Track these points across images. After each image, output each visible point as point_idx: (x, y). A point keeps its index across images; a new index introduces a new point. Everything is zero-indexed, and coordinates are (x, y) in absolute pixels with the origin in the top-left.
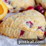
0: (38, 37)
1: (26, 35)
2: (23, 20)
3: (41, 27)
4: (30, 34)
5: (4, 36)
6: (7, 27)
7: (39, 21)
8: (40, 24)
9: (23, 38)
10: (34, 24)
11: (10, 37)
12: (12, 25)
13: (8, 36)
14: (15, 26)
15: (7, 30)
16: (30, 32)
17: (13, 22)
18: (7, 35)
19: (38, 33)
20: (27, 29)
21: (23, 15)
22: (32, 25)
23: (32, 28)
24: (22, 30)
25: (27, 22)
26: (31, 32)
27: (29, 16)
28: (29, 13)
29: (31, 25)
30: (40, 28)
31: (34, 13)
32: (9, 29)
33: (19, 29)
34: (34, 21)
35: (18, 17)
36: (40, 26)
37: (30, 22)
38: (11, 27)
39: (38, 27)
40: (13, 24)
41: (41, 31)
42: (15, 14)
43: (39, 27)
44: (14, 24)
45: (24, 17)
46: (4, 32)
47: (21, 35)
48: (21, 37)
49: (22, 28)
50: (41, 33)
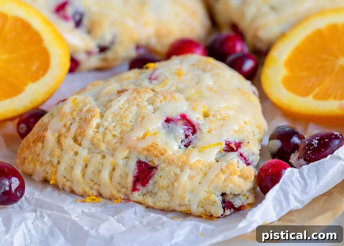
0: (223, 195)
1: (164, 182)
2: (150, 108)
3: (238, 145)
4: (185, 178)
5: (49, 189)
6: (68, 142)
7: (231, 113)
8: (237, 128)
9: (149, 201)
10: (205, 130)
11: (83, 196)
12: (90, 132)
13: (73, 192)
14: (109, 137)
15: (68, 157)
16: (182, 170)
17: (96, 121)
18: (68, 184)
19: (223, 177)
20: (170, 152)
21: (146, 83)
22: (194, 132)
23: (195, 152)
24: (143, 159)
25: (168, 121)
26: (187, 172)
27: (181, 86)
28: (178, 74)
29: (189, 133)
30: (232, 150)
31: (204, 71)
32: (76, 154)
33: (126, 153)
34: (206, 115)
35: (120, 92)
36: (233, 139)
37: (183, 117)
38: (86, 143)
39: (224, 146)
40: (98, 127)
42: (105, 79)
43: (228, 144)
44: (101, 130)
45: (153, 90)
46: (49, 169)
47: (139, 186)
48: (139, 195)
49: (144, 149)
50: (240, 176)
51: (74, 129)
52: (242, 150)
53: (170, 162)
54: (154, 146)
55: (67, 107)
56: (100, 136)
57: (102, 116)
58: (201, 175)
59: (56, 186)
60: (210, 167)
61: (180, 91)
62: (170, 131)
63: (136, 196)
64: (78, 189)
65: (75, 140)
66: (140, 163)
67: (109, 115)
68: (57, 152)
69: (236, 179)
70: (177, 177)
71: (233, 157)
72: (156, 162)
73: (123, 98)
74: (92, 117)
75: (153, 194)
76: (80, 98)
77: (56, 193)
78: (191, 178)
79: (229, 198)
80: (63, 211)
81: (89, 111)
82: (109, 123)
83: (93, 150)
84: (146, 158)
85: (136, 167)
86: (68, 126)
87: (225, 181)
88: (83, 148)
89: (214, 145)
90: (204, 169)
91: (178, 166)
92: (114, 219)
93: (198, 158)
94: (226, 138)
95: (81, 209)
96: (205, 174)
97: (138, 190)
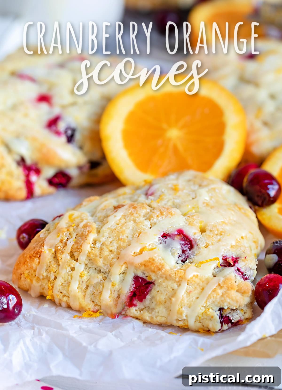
0: (221, 309)
1: (162, 297)
2: (148, 223)
3: (236, 260)
4: (182, 293)
5: (46, 306)
6: (65, 257)
7: (228, 228)
8: (234, 243)
9: (147, 316)
10: (202, 244)
11: (80, 311)
12: (87, 247)
13: (69, 307)
14: (106, 252)
15: (64, 272)
16: (179, 285)
17: (92, 237)
18: (65, 299)
19: (220, 292)
20: (167, 268)
21: (142, 198)
22: (191, 247)
23: (192, 266)
24: (140, 274)
25: (165, 236)
26: (185, 287)
27: (177, 201)
28: (175, 189)
29: (186, 248)
30: (229, 265)
31: (200, 186)
32: (73, 269)
33: (123, 268)
34: (203, 231)
35: (116, 208)
36: (231, 254)
37: (180, 232)
38: (83, 258)
39: (221, 261)
40: (95, 242)
41: (239, 279)
43: (225, 259)
44: (98, 245)
45: (150, 206)
46: (46, 285)
47: (136, 302)
48: (136, 311)
49: (141, 264)
50: (237, 291)
51: (70, 244)
52: (239, 265)
53: (167, 277)
54: (151, 261)
55: (63, 223)
56: (97, 252)
57: (99, 232)
58: (199, 290)
59: (53, 302)
60: (208, 282)
61: (177, 206)
62: (168, 246)
63: (133, 311)
64: (75, 305)
65: (72, 255)
66: (137, 278)
67: (105, 230)
68: (54, 267)
69: (234, 294)
70: (174, 293)
71: (231, 271)
72: (153, 277)
73: (120, 214)
74: (89, 232)
75: (150, 309)
76: (76, 213)
77: (53, 309)
78: (189, 293)
79: (226, 313)
80: (60, 326)
81: (85, 226)
82: (106, 238)
83: (89, 266)
84: (144, 274)
85: (133, 283)
86: (64, 241)
87: (222, 296)
88: (80, 264)
89: (211, 260)
90: (201, 284)
91: (176, 281)
92: (112, 334)
93: (196, 273)
94: (223, 253)
95: (79, 326)
96: (203, 289)
97: (135, 305)
